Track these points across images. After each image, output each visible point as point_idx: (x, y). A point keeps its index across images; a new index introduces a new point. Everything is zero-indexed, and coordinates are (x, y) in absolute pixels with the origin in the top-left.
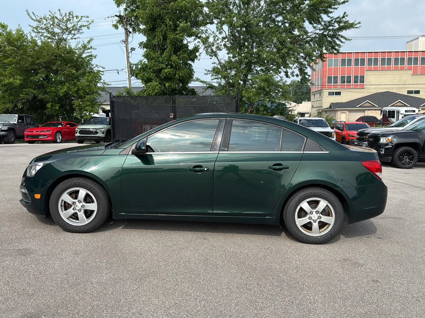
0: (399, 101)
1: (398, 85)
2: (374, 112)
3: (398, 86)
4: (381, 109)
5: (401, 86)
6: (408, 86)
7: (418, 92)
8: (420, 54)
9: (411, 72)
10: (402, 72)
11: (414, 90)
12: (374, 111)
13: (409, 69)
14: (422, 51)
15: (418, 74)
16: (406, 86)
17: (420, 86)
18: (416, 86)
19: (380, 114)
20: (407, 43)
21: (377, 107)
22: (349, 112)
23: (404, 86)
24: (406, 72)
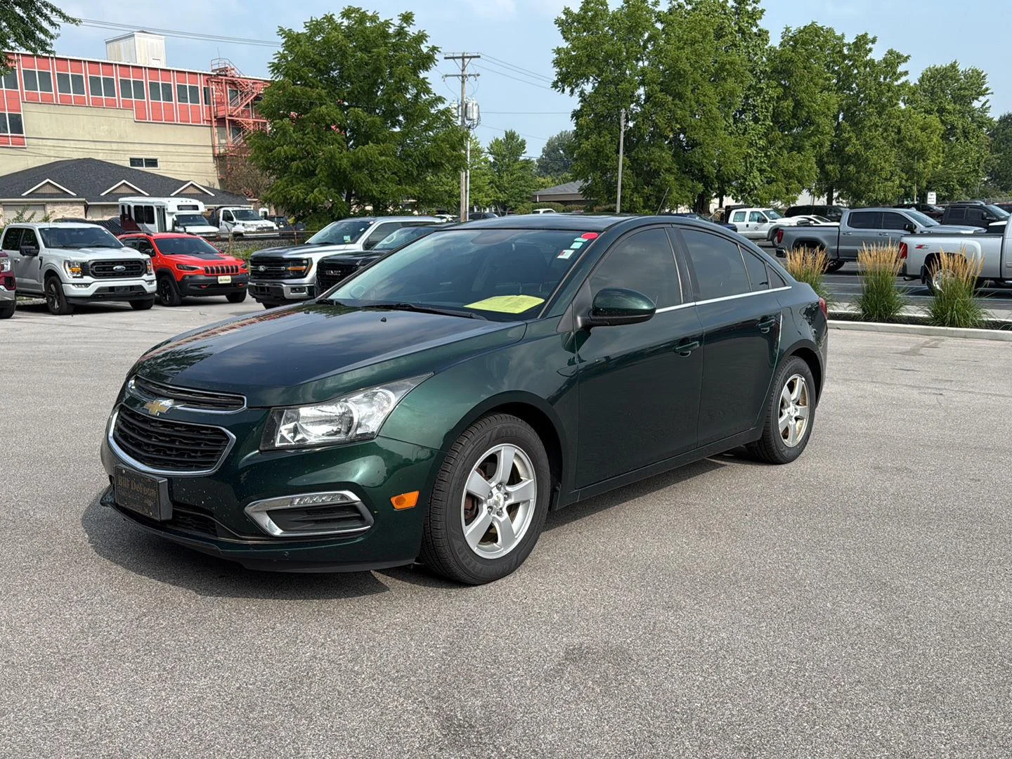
0: (124, 183)
1: (108, 144)
2: (68, 210)
3: (108, 146)
4: (85, 202)
5: (114, 146)
6: (131, 147)
7: (153, 163)
8: (146, 72)
9: (131, 115)
10: (112, 112)
11: (143, 157)
12: (67, 207)
13: (128, 106)
14: (149, 68)
15: (148, 121)
16: (126, 147)
17: (155, 148)
18: (149, 148)
19: (84, 214)
20: (107, 43)
21: (73, 197)
22: (4, 210)
23: (121, 147)
24: (121, 113)
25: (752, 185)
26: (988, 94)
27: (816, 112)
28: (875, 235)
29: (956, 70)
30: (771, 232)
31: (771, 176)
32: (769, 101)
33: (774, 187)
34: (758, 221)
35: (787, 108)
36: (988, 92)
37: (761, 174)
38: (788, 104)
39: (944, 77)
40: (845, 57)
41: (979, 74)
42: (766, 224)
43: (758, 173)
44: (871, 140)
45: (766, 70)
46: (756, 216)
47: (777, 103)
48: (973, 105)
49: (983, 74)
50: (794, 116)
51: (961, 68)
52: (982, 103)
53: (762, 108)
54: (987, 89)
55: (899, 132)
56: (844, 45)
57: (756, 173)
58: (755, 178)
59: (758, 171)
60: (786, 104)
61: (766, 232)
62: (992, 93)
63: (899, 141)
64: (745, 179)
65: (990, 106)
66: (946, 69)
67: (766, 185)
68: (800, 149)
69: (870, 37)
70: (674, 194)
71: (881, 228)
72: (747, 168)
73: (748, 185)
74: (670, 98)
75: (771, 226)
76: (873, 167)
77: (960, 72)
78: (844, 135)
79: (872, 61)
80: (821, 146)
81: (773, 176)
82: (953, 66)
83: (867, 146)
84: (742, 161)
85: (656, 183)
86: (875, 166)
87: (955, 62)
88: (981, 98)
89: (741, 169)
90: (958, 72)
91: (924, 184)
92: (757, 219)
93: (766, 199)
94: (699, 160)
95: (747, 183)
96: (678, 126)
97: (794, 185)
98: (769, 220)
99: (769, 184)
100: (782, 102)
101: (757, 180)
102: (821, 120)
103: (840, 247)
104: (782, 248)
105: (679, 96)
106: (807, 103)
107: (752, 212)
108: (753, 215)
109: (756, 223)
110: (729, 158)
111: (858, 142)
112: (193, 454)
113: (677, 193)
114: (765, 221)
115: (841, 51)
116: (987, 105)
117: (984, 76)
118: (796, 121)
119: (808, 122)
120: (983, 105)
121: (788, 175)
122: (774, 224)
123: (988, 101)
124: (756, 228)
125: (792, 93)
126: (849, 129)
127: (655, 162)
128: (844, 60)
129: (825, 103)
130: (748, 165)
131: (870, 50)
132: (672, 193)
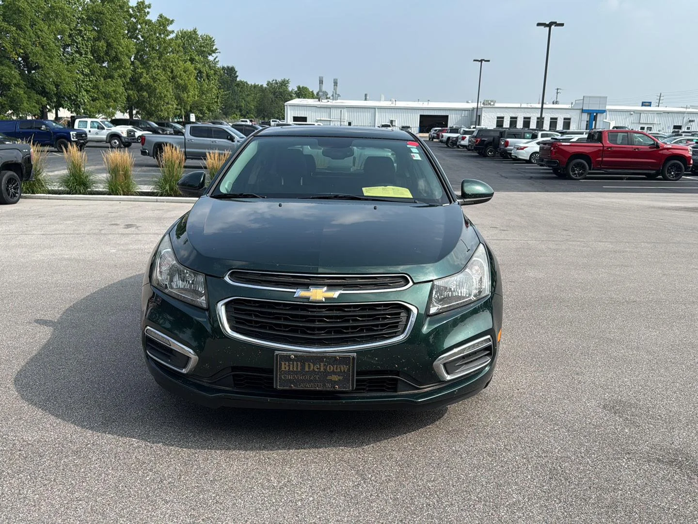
25: (82, 101)
26: (217, 52)
27: (121, 52)
28: (209, 142)
29: (197, 34)
30: (109, 136)
31: (94, 96)
32: (88, 41)
33: (98, 104)
34: (98, 129)
35: (102, 47)
36: (216, 51)
37: (87, 94)
38: (102, 44)
39: (190, 37)
40: (131, 16)
41: (211, 39)
42: (104, 131)
43: (85, 92)
44: (157, 75)
45: (83, 17)
46: (96, 125)
47: (93, 43)
48: (209, 58)
49: (213, 39)
50: (107, 53)
51: (200, 33)
52: (214, 58)
53: (83, 45)
54: (216, 49)
55: (172, 72)
56: (130, 7)
57: (84, 93)
58: (84, 96)
59: (85, 91)
60: (101, 44)
61: (104, 137)
62: (220, 52)
63: (173, 78)
64: (77, 97)
65: (218, 61)
66: (190, 33)
67: (92, 102)
68: (112, 77)
69: (147, 3)
70: (25, 104)
71: (212, 138)
72: (77, 88)
73: (79, 101)
74: (15, 28)
75: (108, 132)
76: (159, 94)
77: (199, 36)
78: (138, 70)
79: (150, 21)
80: (125, 77)
81: (96, 96)
82: (195, 32)
83: (154, 80)
84: (73, 83)
85: (9, 95)
86: (160, 94)
87: (195, 29)
88: (213, 55)
89: (73, 88)
90: (198, 35)
91: (189, 108)
92: (97, 126)
93: (93, 112)
94: (42, 79)
95: (79, 100)
96: (22, 51)
97: (112, 104)
98: (106, 128)
99: (94, 101)
100: (97, 42)
101: (85, 97)
102: (124, 59)
103: (187, 150)
104: (146, 149)
105: (20, 28)
106: (115, 46)
107: (92, 122)
108: (93, 124)
109: (96, 130)
110: (65, 80)
111: (148, 76)
112: (375, 328)
113: (27, 104)
114: (103, 128)
115: (128, 11)
116: (217, 60)
117: (213, 41)
118: (108, 58)
119: (116, 59)
120: (215, 59)
121: (107, 96)
122: (110, 131)
123: (217, 57)
124: (97, 134)
125: (104, 37)
126: (140, 66)
127: (5, 77)
128: (131, 17)
129: (127, 46)
130: (78, 86)
131: (148, 13)
132: (23, 103)
